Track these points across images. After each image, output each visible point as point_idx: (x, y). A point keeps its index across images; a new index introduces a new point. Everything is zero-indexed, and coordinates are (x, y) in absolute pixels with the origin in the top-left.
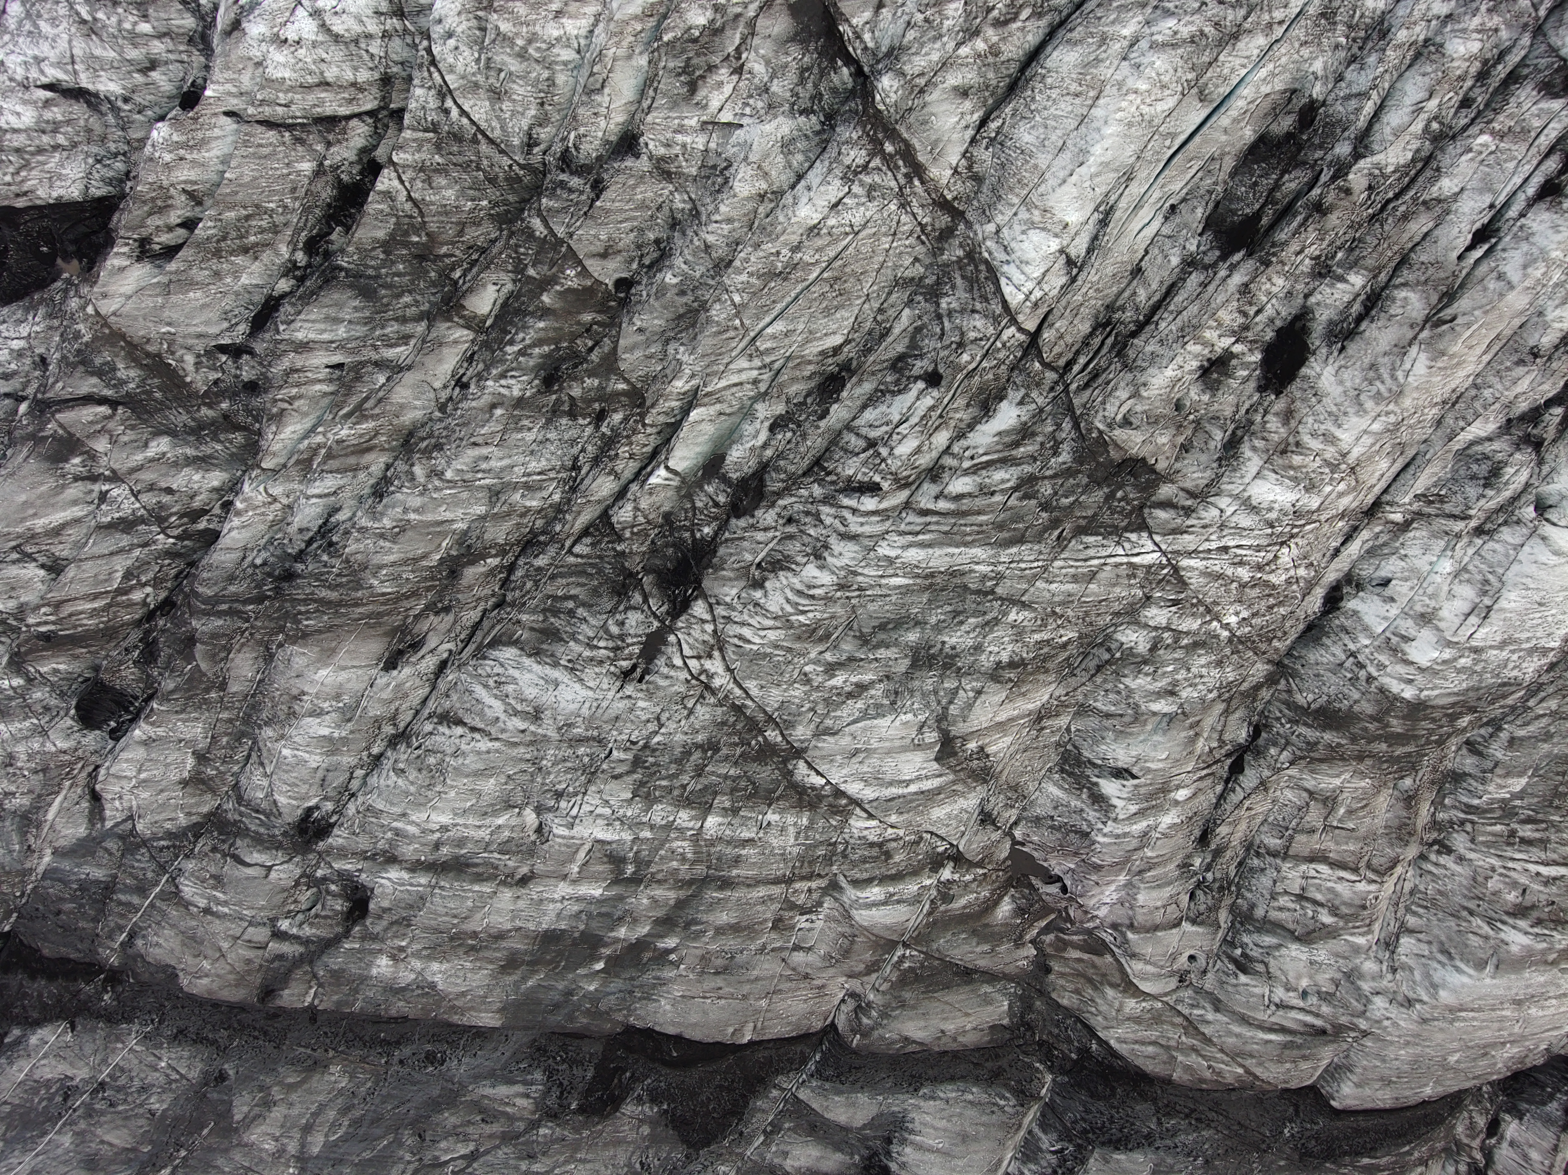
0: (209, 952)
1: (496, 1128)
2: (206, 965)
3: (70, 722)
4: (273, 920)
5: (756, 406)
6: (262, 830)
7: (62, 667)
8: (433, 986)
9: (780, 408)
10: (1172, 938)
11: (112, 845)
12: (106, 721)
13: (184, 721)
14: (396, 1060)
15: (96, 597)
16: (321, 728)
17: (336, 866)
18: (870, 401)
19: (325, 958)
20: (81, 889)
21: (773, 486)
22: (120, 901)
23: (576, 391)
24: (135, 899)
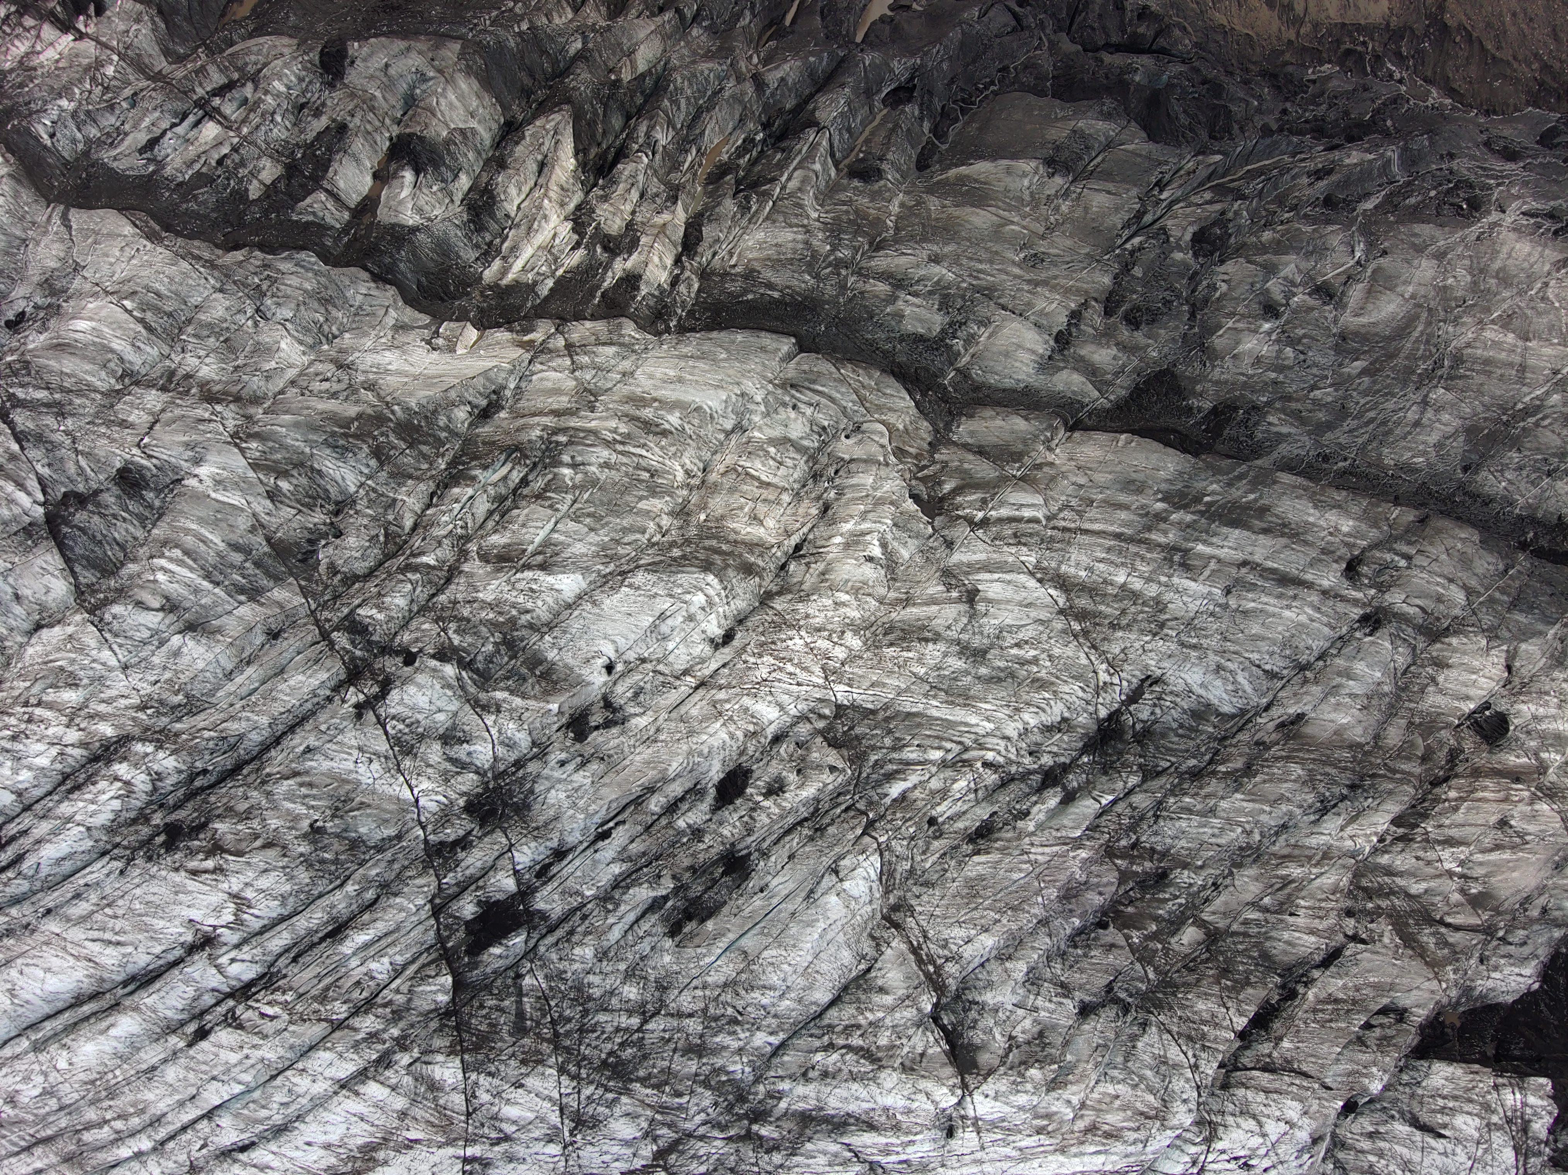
0: (1455, 554)
1: (1294, 405)
2: (1460, 545)
3: (1516, 721)
4: (1407, 568)
5: (1034, 829)
6: (1405, 627)
7: (1513, 758)
8: (1316, 506)
9: (1020, 824)
10: (859, 452)
11: (1505, 633)
12: (1491, 716)
13: (1440, 706)
14: (1349, 461)
15: (1481, 799)
16: (1353, 686)
17: (1362, 595)
18: (960, 815)
19: (1381, 537)
20: (1532, 608)
21: (1038, 777)
22: (1508, 595)
23: (1148, 865)
24: (1497, 595)
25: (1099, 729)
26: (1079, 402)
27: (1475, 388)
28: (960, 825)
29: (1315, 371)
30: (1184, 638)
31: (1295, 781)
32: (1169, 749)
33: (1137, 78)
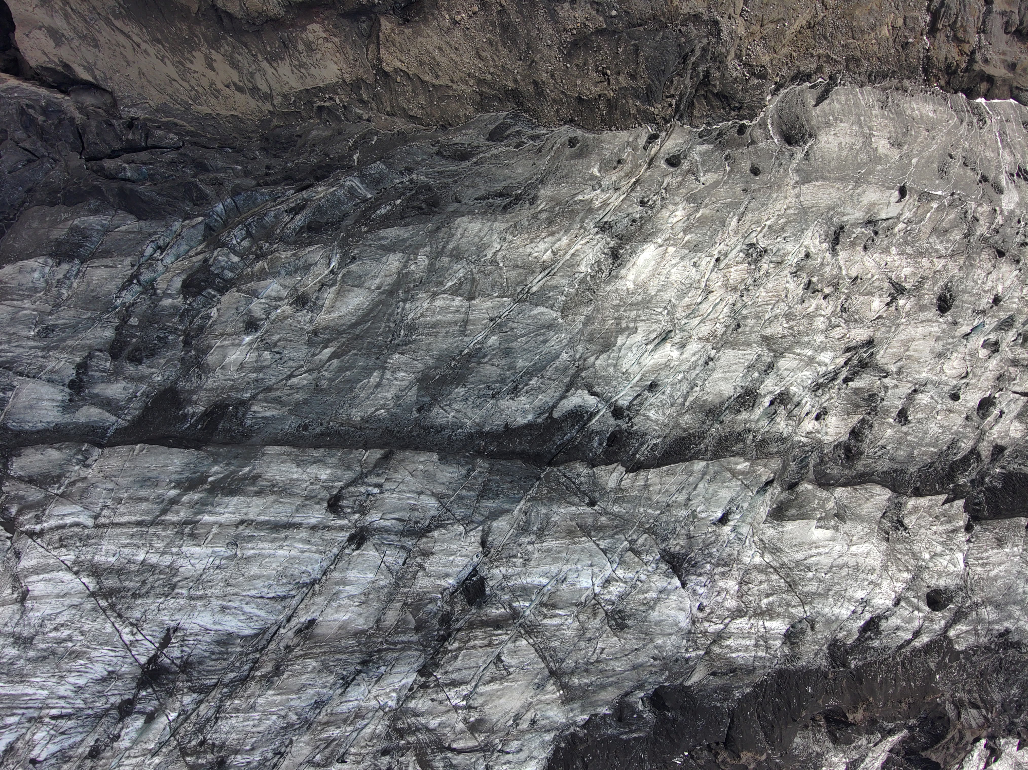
0: (419, 474)
1: (274, 394)
2: (421, 467)
3: (491, 583)
4: (380, 493)
5: (130, 745)
6: (386, 536)
7: (494, 611)
8: (298, 466)
9: (115, 745)
11: (479, 517)
12: (477, 580)
13: (426, 587)
14: (324, 425)
15: (471, 648)
16: (350, 590)
17: (346, 522)
18: (78, 744)
19: (354, 476)
20: (497, 495)
21: (114, 712)
22: (474, 490)
23: (210, 757)
24: (464, 493)
25: (144, 673)
26: (100, 427)
27: (424, 348)
28: (80, 750)
29: (291, 364)
30: (192, 592)
31: (311, 672)
32: (210, 671)
33: (129, 174)
